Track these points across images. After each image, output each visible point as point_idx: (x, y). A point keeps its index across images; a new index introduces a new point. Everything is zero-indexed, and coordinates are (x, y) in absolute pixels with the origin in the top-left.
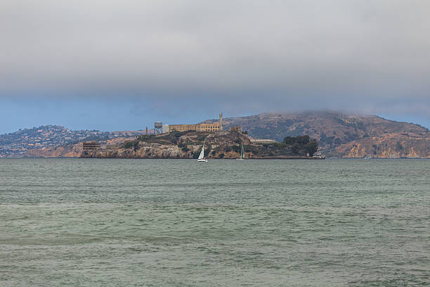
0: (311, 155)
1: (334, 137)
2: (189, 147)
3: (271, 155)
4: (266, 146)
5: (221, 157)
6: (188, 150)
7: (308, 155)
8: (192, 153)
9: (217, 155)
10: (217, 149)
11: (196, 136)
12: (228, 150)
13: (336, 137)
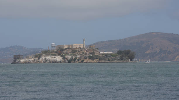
0: (131, 60)
1: (167, 50)
2: (66, 57)
3: (109, 60)
4: (106, 55)
5: (82, 62)
6: (66, 58)
7: (129, 60)
8: (68, 60)
9: (80, 61)
10: (81, 58)
11: (71, 51)
12: (85, 58)
13: (168, 50)
